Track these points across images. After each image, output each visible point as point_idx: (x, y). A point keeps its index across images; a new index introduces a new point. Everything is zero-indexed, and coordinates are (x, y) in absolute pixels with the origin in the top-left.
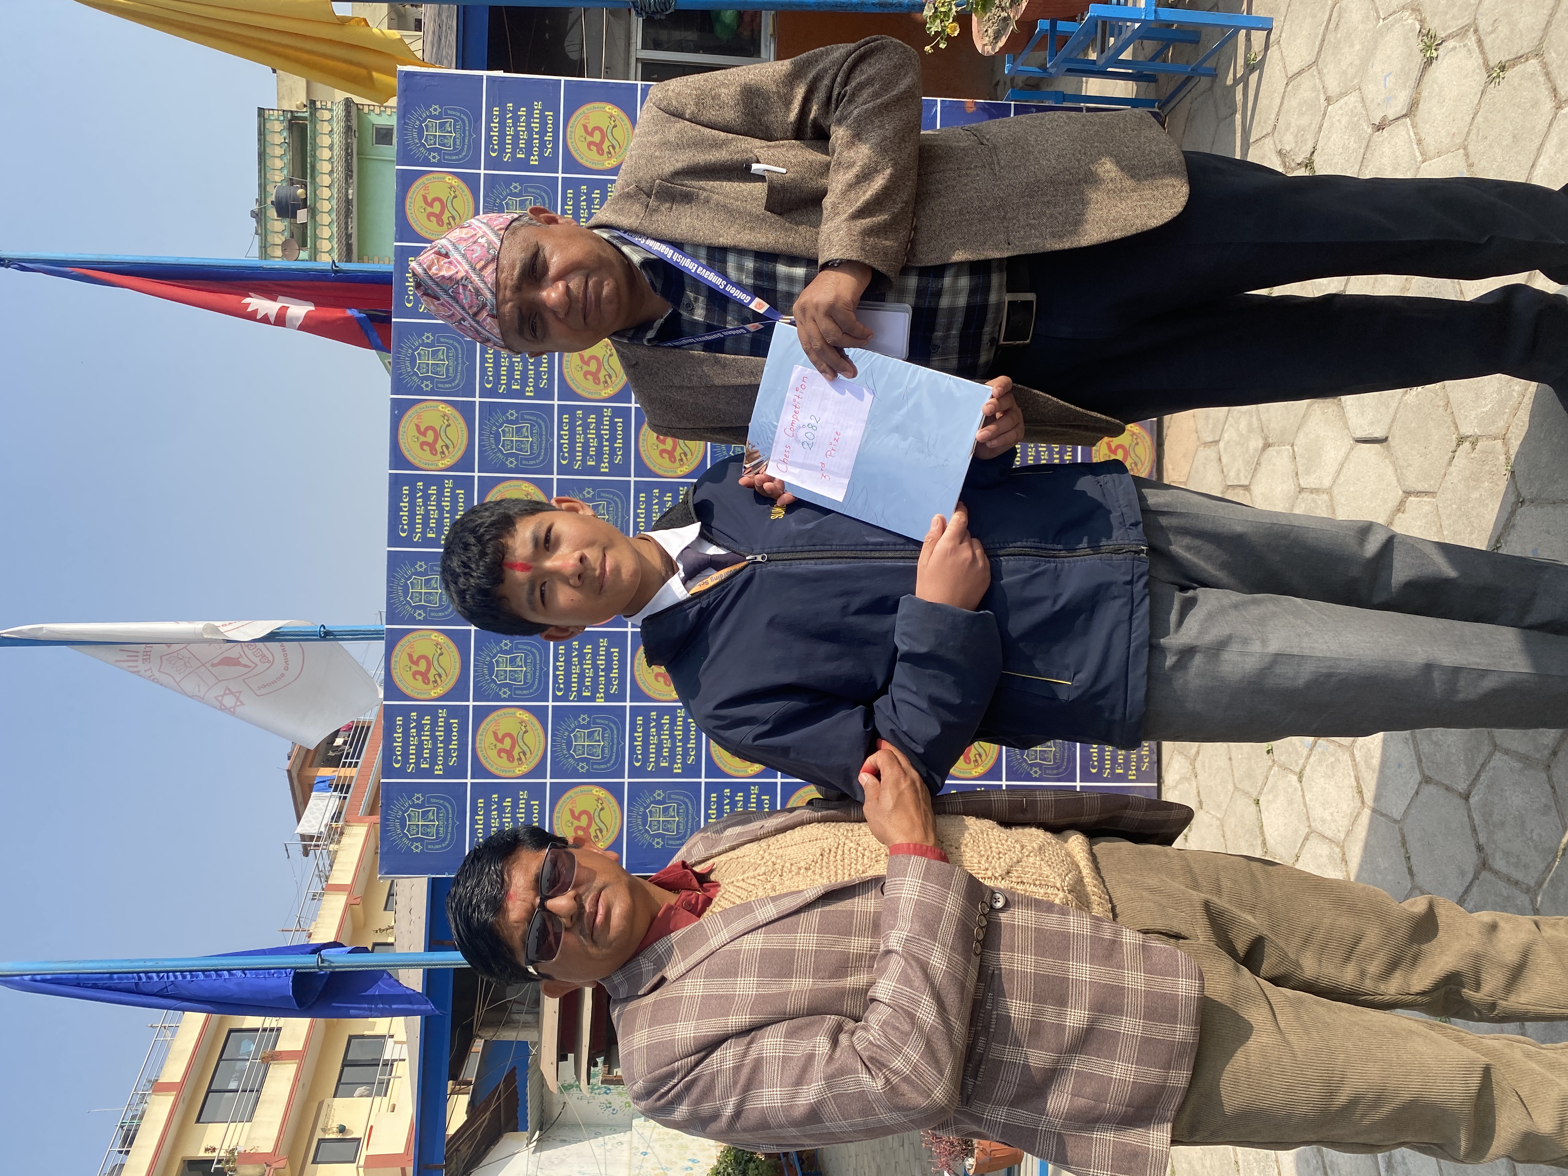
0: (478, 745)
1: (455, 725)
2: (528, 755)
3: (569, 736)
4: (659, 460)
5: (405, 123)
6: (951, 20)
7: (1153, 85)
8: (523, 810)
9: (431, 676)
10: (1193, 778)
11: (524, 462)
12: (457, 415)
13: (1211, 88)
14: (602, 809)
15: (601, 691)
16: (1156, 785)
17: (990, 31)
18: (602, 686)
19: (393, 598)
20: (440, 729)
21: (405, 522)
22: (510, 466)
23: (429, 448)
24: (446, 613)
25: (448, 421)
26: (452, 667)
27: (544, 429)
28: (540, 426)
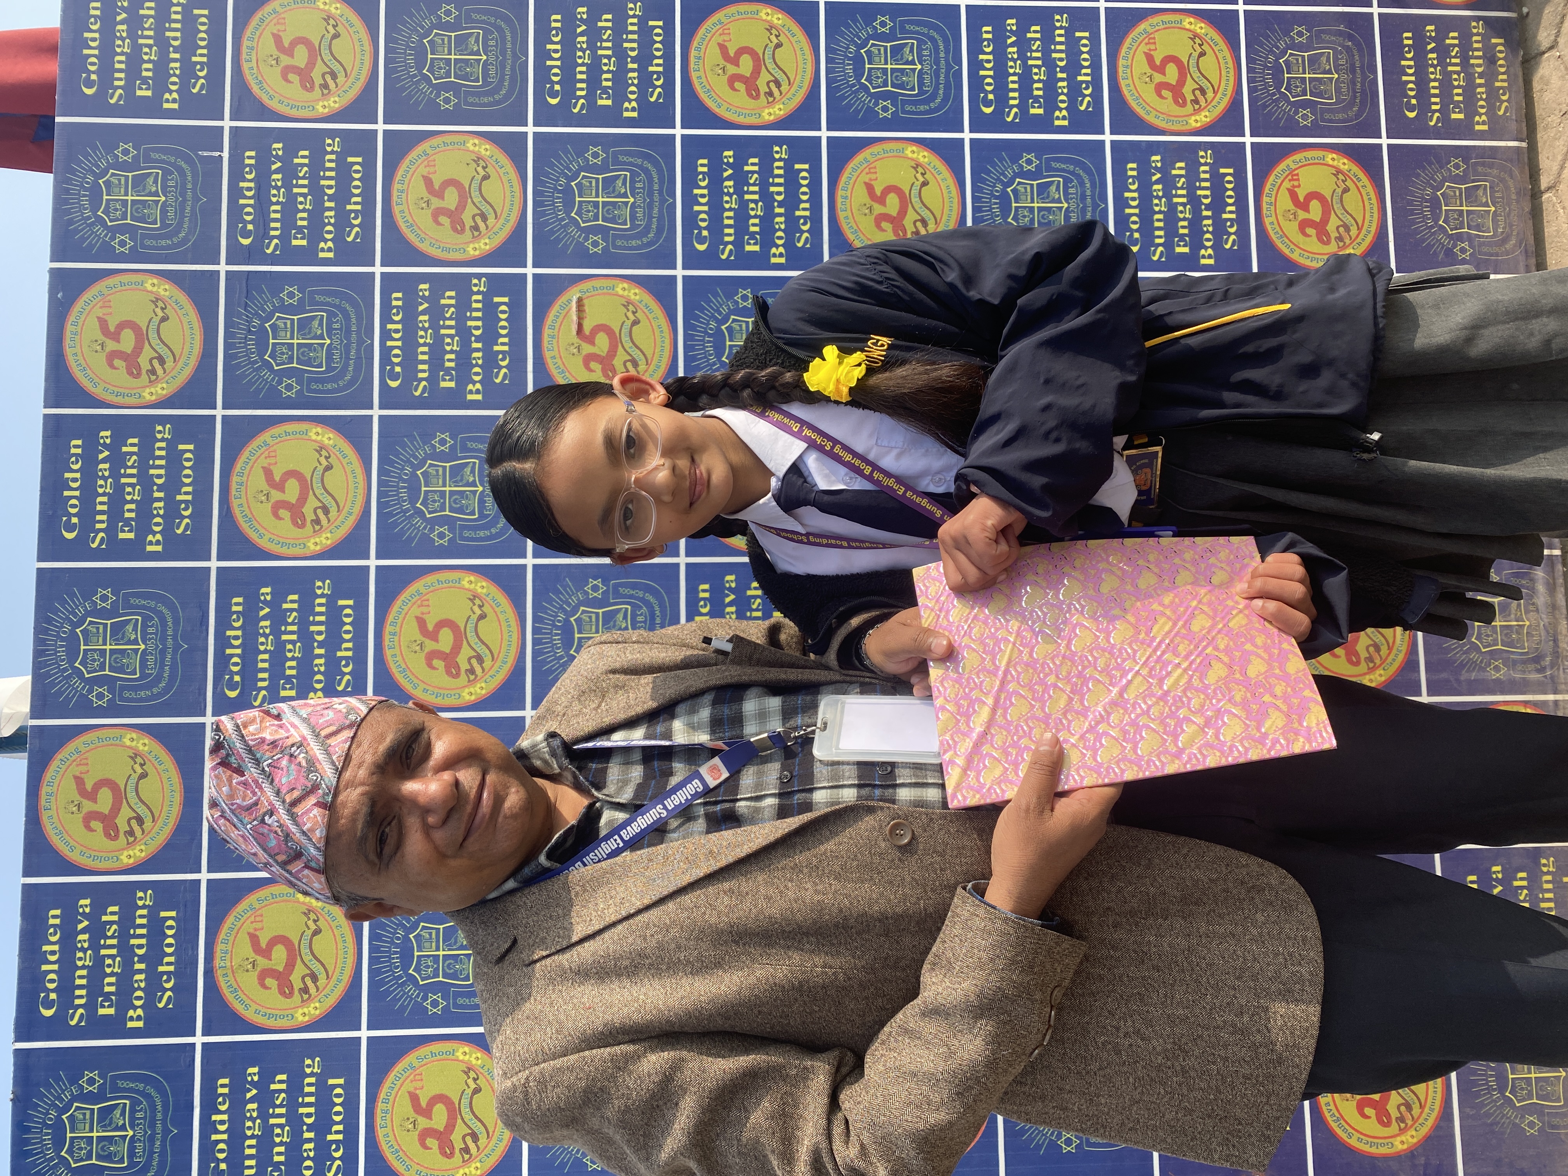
0: (217, 962)
1: (170, 923)
2: (322, 981)
3: (406, 939)
8: (312, 1099)
9: (121, 822)
11: (314, 386)
12: (182, 298)
14: (477, 1091)
19: (45, 664)
20: (140, 931)
21: (74, 511)
22: (286, 394)
23: (124, 364)
24: (155, 690)
25: (162, 309)
26: (167, 803)
27: (354, 321)
28: (347, 317)
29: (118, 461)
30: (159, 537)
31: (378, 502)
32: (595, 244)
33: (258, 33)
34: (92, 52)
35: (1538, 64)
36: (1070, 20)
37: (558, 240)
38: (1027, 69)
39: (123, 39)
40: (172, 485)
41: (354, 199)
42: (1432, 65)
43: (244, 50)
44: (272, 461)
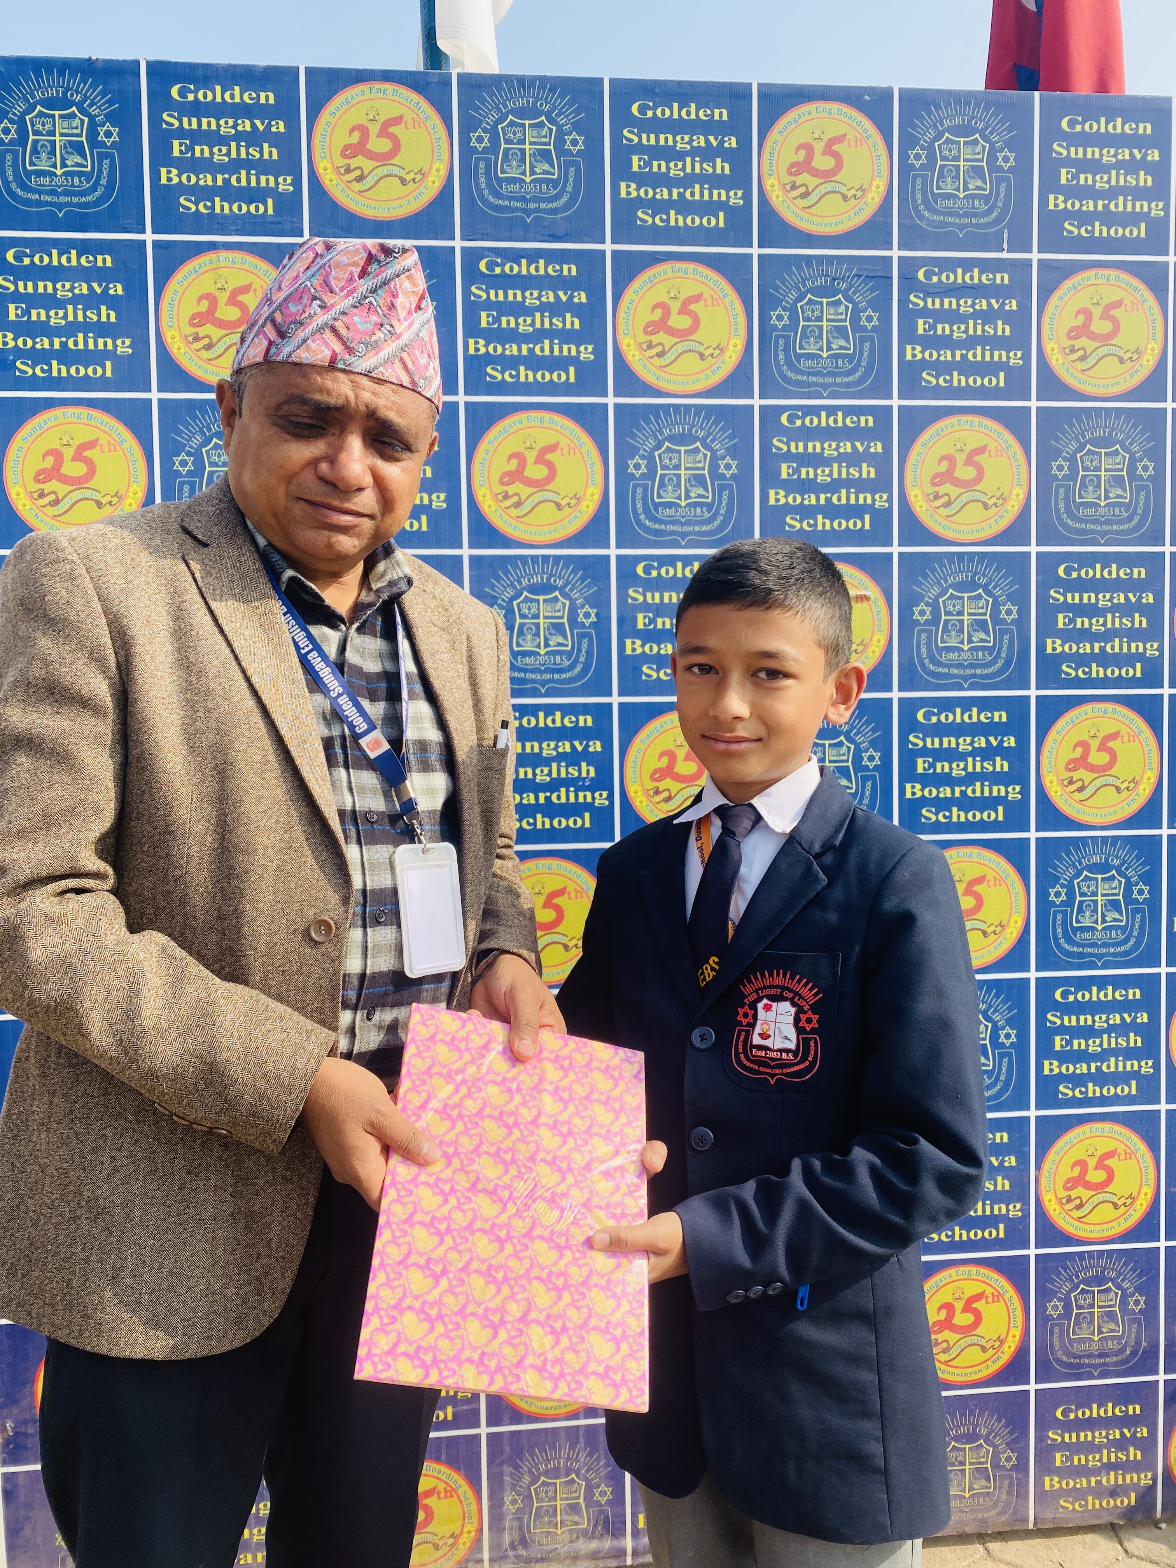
0: (223, 254)
1: (262, 209)
2: (205, 355)
8: (91, 346)
9: (359, 161)
14: (99, 505)
19: (511, 86)
20: (253, 179)
21: (659, 112)
22: (774, 314)
23: (801, 160)
24: (486, 192)
25: (855, 196)
26: (377, 204)
27: (845, 380)
28: (850, 373)
29: (707, 154)
30: (634, 194)
31: (669, 405)
32: (922, 613)
33: (1123, 285)
34: (1102, 126)
35: (1110, 1538)
36: (1147, 1077)
37: (926, 577)
38: (1098, 1034)
39: (1115, 155)
40: (684, 207)
41: (963, 379)
42: (1108, 1434)
43: (1106, 272)
44: (709, 302)
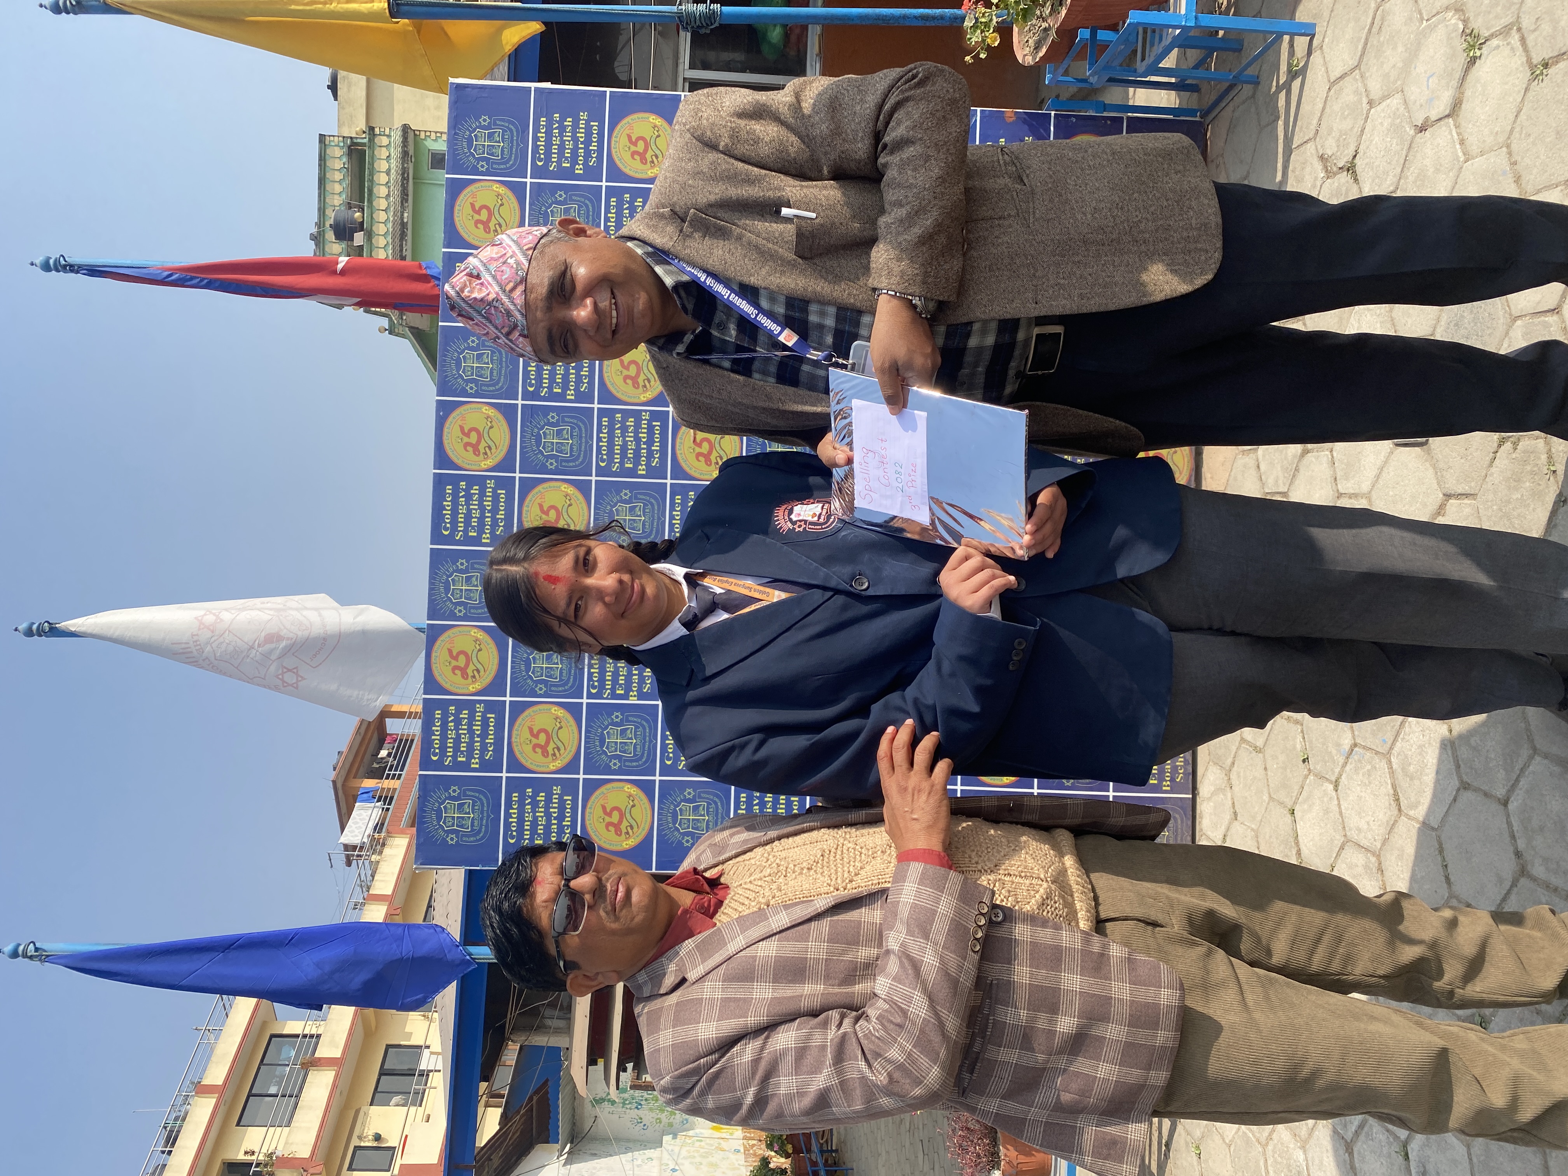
0: (513, 739)
1: (492, 720)
2: (562, 751)
3: (602, 733)
4: (696, 463)
5: (456, 134)
6: (991, 31)
7: (1195, 95)
8: (556, 805)
9: (469, 671)
10: (1228, 789)
11: (564, 464)
12: (500, 417)
13: (1253, 96)
14: (633, 806)
15: (635, 689)
16: (1190, 796)
17: (1031, 41)
18: (635, 685)
19: (434, 595)
20: (477, 723)
21: (448, 521)
22: (550, 467)
23: (472, 449)
25: (490, 422)
26: (490, 663)
27: (584, 432)
28: (580, 429)
29: (469, 497)
30: (488, 535)
40: (495, 510)
